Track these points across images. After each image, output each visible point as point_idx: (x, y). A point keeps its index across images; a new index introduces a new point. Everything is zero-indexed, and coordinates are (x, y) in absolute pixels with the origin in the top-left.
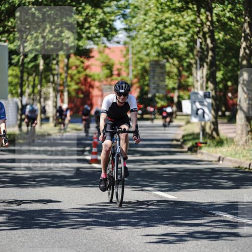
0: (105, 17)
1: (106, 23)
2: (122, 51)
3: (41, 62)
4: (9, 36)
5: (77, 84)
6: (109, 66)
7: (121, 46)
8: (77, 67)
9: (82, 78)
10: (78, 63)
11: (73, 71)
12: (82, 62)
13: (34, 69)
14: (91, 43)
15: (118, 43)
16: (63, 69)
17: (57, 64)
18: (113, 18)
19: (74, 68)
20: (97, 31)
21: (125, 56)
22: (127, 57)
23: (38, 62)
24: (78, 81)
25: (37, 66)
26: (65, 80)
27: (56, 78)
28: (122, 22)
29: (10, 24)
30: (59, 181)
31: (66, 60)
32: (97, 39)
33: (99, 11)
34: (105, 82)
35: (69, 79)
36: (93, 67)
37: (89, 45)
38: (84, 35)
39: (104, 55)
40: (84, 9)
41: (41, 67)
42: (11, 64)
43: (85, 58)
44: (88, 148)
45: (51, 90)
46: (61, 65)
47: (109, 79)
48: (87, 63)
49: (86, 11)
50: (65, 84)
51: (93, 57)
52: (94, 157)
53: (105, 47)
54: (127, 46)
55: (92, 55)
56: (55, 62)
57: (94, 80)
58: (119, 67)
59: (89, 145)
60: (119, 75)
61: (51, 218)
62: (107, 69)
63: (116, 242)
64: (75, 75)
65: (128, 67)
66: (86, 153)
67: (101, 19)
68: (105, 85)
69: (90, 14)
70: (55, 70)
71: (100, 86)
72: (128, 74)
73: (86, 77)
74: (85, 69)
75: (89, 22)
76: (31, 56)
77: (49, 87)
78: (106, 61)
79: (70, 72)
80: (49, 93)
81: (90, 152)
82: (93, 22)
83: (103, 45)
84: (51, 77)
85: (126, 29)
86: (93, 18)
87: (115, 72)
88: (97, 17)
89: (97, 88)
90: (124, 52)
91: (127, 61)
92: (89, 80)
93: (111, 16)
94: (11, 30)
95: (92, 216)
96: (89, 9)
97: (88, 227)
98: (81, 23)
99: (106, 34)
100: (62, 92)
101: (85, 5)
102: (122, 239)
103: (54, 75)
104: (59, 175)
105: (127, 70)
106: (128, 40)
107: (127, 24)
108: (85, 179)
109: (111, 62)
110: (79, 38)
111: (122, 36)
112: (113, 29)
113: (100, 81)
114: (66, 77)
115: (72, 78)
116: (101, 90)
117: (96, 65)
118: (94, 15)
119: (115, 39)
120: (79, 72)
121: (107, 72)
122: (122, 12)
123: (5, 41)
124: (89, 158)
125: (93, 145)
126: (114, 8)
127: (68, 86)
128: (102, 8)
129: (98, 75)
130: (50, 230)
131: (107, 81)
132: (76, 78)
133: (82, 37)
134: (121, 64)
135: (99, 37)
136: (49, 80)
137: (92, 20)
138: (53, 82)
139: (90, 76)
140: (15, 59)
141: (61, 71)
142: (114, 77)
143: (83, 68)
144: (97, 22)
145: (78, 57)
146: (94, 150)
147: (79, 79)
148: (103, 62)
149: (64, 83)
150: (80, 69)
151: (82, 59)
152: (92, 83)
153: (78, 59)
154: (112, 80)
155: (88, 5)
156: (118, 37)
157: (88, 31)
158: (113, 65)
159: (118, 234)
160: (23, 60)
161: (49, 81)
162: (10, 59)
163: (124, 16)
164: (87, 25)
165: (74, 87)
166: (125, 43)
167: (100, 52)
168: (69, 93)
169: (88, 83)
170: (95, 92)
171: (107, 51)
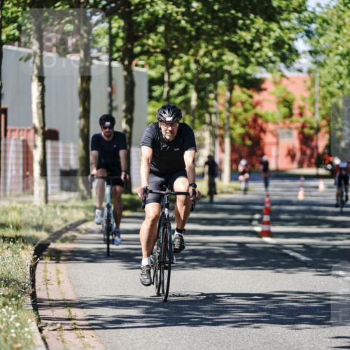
0: (282, 34)
1: (284, 42)
2: (305, 82)
3: (193, 96)
4: (148, 59)
5: (243, 126)
6: (287, 103)
7: (304, 75)
8: (243, 103)
9: (250, 119)
10: (244, 97)
11: (237, 109)
12: (251, 97)
13: (183, 105)
14: (263, 69)
15: (300, 71)
16: (223, 105)
17: (216, 99)
18: (293, 36)
19: (239, 104)
20: (270, 54)
21: (309, 89)
22: (313, 90)
23: (189, 95)
24: (244, 122)
25: (187, 101)
26: (226, 121)
27: (214, 117)
28: (305, 42)
29: (150, 42)
30: (218, 261)
31: (228, 94)
32: (271, 65)
33: (274, 26)
34: (281, 125)
35: (232, 120)
36: (265, 104)
37: (260, 73)
38: (253, 60)
39: (281, 87)
40: (253, 22)
41: (194, 103)
42: (151, 98)
43: (253, 91)
44: (257, 216)
45: (207, 135)
46: (221, 100)
47: (288, 121)
48: (257, 97)
49: (256, 26)
50: (226, 127)
51: (265, 89)
52: (266, 228)
53: (283, 76)
54: (312, 75)
55: (263, 86)
56: (212, 96)
57: (267, 122)
58: (301, 104)
59: (259, 211)
60: (301, 115)
61: (205, 312)
62: (285, 107)
63: (294, 345)
64: (240, 114)
65: (313, 104)
66: (254, 223)
67: (277, 37)
68: (282, 128)
69: (261, 31)
70: (212, 106)
71: (275, 130)
72: (314, 114)
73: (256, 117)
74: (254, 106)
75: (260, 41)
76: (179, 87)
77: (203, 130)
78: (283, 95)
79: (233, 109)
80: (204, 139)
81: (260, 221)
82: (266, 41)
83: (279, 73)
84: (207, 117)
85: (311, 52)
86: (265, 35)
87: (296, 111)
88: (272, 33)
89: (271, 132)
90: (309, 84)
91: (312, 95)
92: (260, 121)
93: (290, 33)
94: (152, 50)
95: (262, 310)
96: (260, 23)
97: (256, 325)
98: (249, 42)
99: (284, 59)
100: (222, 137)
101: (255, 17)
102: (303, 342)
103: (210, 114)
104: (216, 252)
105: (312, 109)
106: (314, 67)
107: (312, 45)
108: (253, 258)
109: (289, 98)
110: (247, 63)
111: (305, 62)
112: (293, 51)
113: (275, 123)
114: (228, 118)
115: (236, 118)
116: (276, 136)
117: (269, 101)
118: (267, 31)
119: (296, 65)
120: (246, 111)
121: (285, 110)
122: (306, 28)
123: (143, 66)
124: (258, 229)
125: (264, 211)
126: (295, 22)
127: (231, 129)
128: (278, 22)
129: (273, 115)
130: (203, 327)
131: (284, 123)
132: (241, 118)
133: (251, 62)
134: (304, 100)
135: (273, 62)
136: (205, 120)
137: (264, 38)
138: (210, 124)
139: (261, 117)
140: (157, 90)
141: (221, 108)
142: (295, 118)
143: (251, 104)
144: (272, 41)
145: (245, 90)
146: (266, 218)
147: (246, 119)
148: (278, 97)
149: (224, 125)
150: (247, 106)
151: (250, 92)
152: (264, 126)
153: (244, 92)
154: (291, 122)
155: (258, 17)
156: (300, 63)
157: (258, 54)
158: (293, 100)
159: (297, 335)
160: (168, 92)
161: (203, 122)
162: (151, 91)
163: (309, 34)
164: (257, 45)
165: (239, 130)
166: (310, 72)
167: (276, 83)
168: (232, 139)
169: (258, 126)
170: (268, 139)
171: (285, 81)
